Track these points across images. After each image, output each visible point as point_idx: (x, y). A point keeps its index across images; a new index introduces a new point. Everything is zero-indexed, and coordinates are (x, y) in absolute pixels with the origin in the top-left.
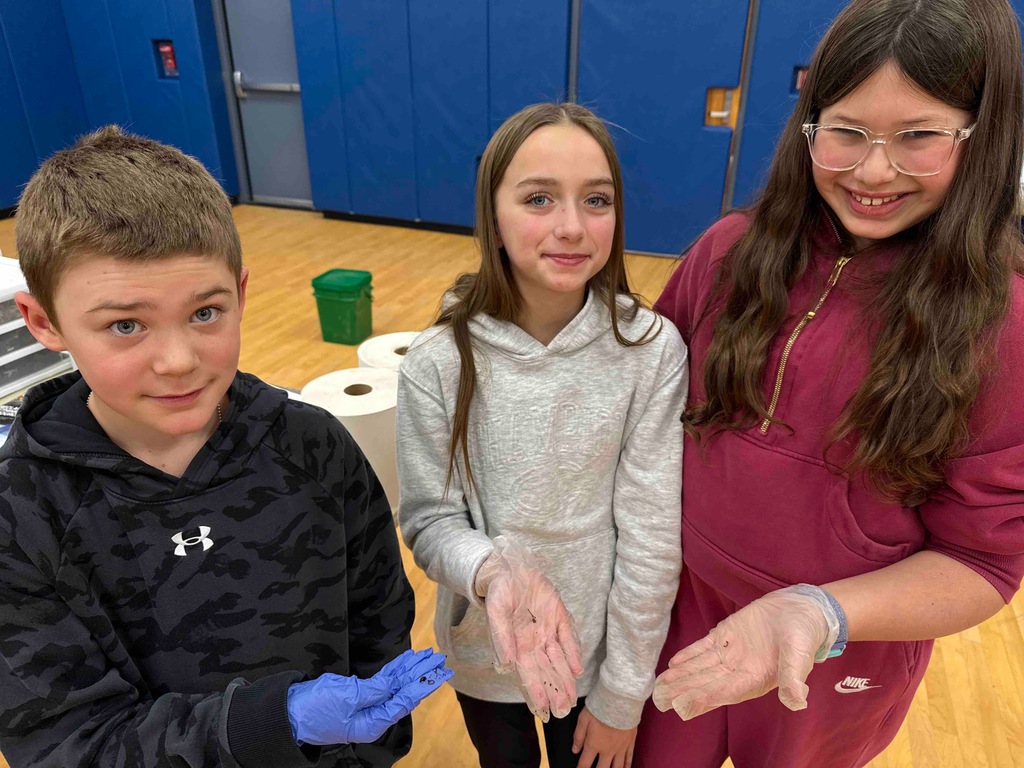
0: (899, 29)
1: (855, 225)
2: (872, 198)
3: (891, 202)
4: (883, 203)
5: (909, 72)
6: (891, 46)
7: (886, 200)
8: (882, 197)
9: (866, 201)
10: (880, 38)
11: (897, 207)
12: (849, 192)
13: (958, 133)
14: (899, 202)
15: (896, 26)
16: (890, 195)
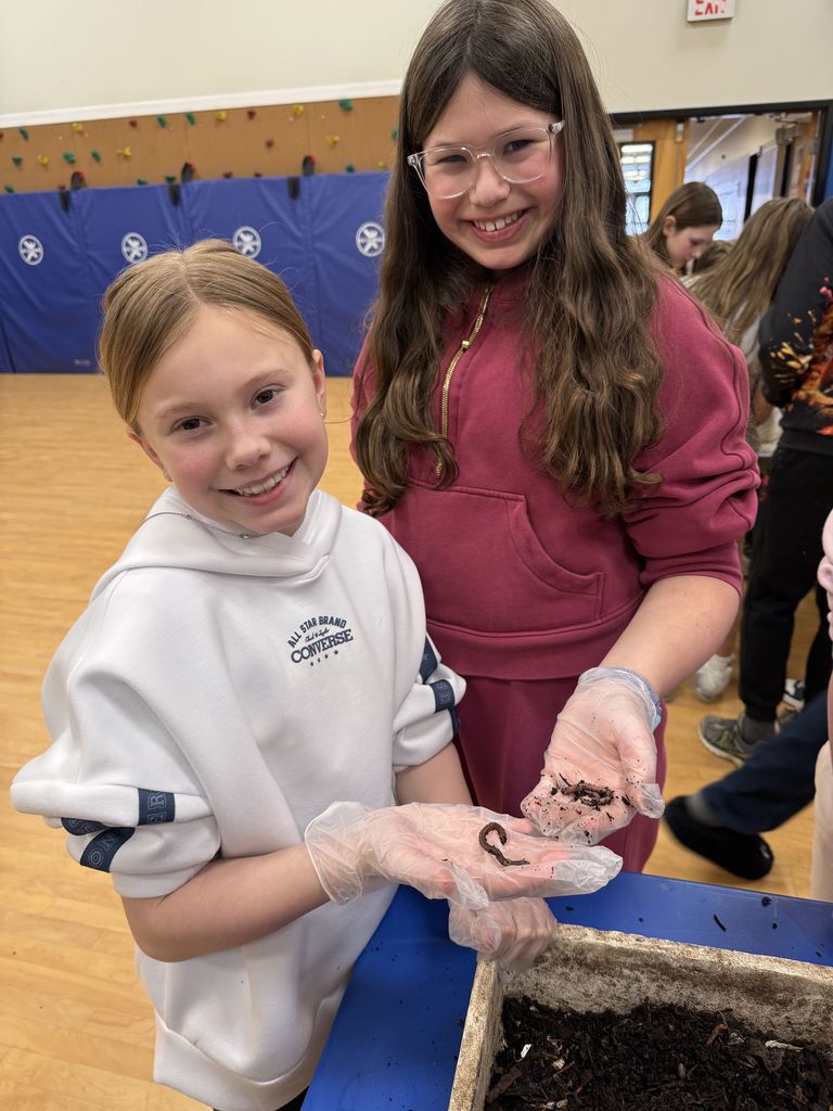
0: (469, 44)
1: (488, 257)
2: (493, 220)
3: (513, 222)
4: (507, 225)
5: (490, 81)
6: (465, 59)
7: (508, 221)
8: (504, 217)
9: (490, 227)
10: (452, 54)
11: (521, 226)
12: (472, 223)
13: (550, 128)
14: (521, 220)
15: (465, 40)
16: (511, 214)
